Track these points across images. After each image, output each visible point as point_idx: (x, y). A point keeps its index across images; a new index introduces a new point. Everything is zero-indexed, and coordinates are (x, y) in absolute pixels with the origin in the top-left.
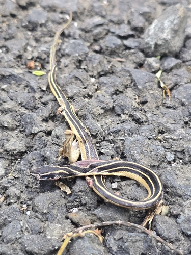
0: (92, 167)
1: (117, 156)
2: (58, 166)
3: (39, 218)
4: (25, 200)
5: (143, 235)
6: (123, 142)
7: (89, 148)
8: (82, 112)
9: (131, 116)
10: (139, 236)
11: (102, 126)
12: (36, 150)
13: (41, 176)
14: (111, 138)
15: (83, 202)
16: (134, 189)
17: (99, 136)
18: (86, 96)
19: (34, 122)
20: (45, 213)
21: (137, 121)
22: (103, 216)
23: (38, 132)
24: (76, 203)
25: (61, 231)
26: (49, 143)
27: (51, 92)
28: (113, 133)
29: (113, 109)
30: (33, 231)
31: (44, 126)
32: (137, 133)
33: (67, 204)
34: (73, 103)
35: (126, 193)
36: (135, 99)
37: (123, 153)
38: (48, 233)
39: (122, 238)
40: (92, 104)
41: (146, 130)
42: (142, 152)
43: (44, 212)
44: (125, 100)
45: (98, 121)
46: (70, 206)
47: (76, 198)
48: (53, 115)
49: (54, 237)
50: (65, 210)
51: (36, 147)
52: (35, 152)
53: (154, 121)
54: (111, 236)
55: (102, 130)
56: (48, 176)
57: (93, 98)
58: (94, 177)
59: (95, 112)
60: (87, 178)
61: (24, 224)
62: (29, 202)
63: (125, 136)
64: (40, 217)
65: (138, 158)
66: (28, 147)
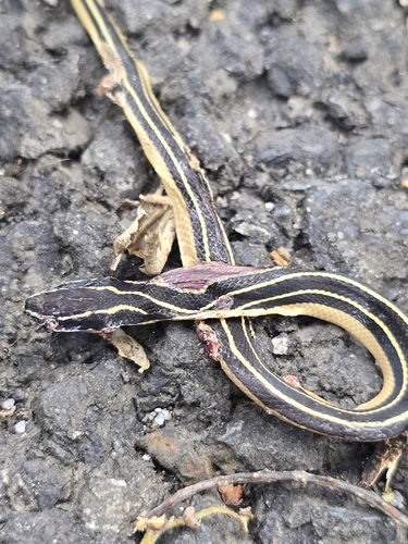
0: (216, 291)
1: (285, 245)
2: (111, 288)
3: (57, 457)
4: (8, 387)
5: (372, 519)
6: (300, 197)
7: (203, 225)
8: (172, 87)
9: (319, 105)
10: (362, 522)
11: (235, 139)
12: (35, 214)
13: (61, 323)
14: (262, 180)
15: (189, 399)
16: (337, 358)
17: (227, 174)
18: (182, 30)
19: (25, 121)
20: (77, 441)
21: (340, 124)
22: (254, 452)
23: (41, 156)
24: (165, 398)
25: (128, 505)
26: (75, 198)
27: (72, 11)
28: (268, 164)
29: (263, 79)
30: (42, 499)
31: (57, 135)
32: (340, 164)
33: (139, 400)
34: (142, 53)
35: (314, 370)
36: (327, 44)
37: (301, 236)
38: (87, 511)
39: (310, 523)
40: (200, 59)
41: (366, 158)
42: (360, 236)
43: (74, 437)
44: (302, 52)
45: (219, 117)
46: (147, 405)
47: (167, 384)
48: (82, 93)
49: (107, 527)
50: (132, 419)
51: (34, 204)
52: (32, 223)
53: (390, 126)
54: (273, 514)
55: (235, 156)
56: (84, 323)
57: (203, 38)
58: (224, 323)
59: (213, 90)
60: (202, 326)
61: (11, 475)
62: (20, 393)
63: (306, 176)
64: (61, 452)
65: (348, 254)
66: (10, 207)
